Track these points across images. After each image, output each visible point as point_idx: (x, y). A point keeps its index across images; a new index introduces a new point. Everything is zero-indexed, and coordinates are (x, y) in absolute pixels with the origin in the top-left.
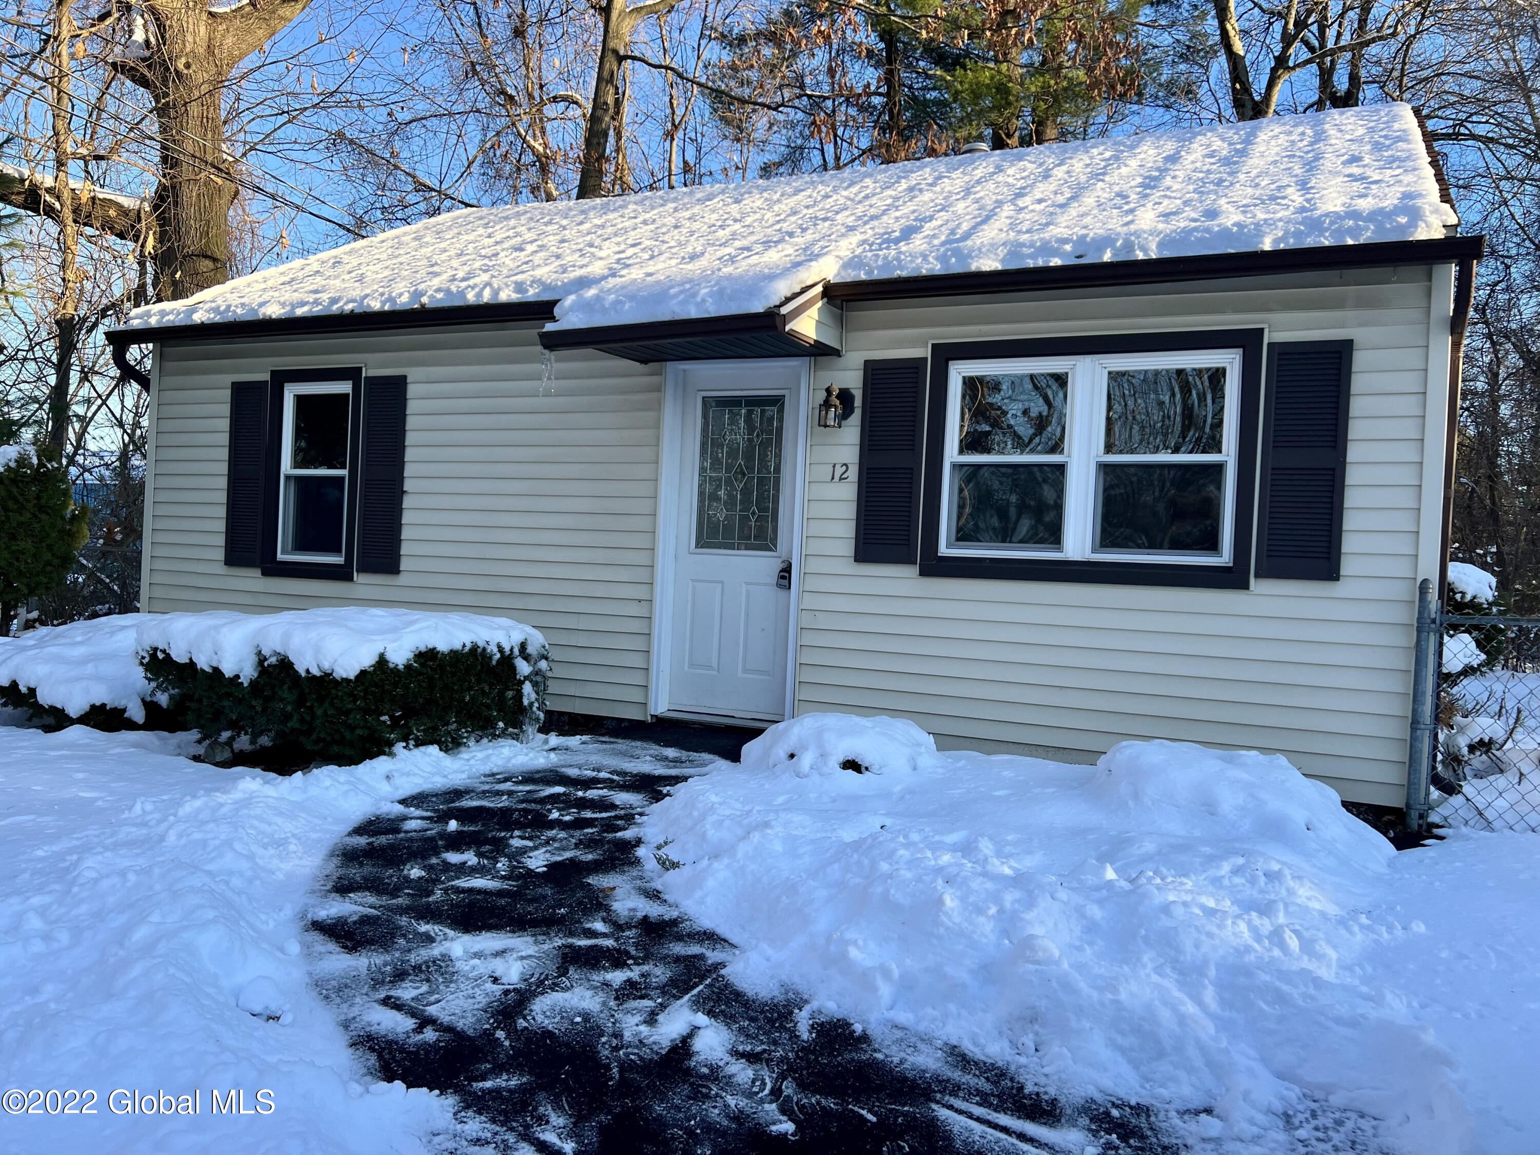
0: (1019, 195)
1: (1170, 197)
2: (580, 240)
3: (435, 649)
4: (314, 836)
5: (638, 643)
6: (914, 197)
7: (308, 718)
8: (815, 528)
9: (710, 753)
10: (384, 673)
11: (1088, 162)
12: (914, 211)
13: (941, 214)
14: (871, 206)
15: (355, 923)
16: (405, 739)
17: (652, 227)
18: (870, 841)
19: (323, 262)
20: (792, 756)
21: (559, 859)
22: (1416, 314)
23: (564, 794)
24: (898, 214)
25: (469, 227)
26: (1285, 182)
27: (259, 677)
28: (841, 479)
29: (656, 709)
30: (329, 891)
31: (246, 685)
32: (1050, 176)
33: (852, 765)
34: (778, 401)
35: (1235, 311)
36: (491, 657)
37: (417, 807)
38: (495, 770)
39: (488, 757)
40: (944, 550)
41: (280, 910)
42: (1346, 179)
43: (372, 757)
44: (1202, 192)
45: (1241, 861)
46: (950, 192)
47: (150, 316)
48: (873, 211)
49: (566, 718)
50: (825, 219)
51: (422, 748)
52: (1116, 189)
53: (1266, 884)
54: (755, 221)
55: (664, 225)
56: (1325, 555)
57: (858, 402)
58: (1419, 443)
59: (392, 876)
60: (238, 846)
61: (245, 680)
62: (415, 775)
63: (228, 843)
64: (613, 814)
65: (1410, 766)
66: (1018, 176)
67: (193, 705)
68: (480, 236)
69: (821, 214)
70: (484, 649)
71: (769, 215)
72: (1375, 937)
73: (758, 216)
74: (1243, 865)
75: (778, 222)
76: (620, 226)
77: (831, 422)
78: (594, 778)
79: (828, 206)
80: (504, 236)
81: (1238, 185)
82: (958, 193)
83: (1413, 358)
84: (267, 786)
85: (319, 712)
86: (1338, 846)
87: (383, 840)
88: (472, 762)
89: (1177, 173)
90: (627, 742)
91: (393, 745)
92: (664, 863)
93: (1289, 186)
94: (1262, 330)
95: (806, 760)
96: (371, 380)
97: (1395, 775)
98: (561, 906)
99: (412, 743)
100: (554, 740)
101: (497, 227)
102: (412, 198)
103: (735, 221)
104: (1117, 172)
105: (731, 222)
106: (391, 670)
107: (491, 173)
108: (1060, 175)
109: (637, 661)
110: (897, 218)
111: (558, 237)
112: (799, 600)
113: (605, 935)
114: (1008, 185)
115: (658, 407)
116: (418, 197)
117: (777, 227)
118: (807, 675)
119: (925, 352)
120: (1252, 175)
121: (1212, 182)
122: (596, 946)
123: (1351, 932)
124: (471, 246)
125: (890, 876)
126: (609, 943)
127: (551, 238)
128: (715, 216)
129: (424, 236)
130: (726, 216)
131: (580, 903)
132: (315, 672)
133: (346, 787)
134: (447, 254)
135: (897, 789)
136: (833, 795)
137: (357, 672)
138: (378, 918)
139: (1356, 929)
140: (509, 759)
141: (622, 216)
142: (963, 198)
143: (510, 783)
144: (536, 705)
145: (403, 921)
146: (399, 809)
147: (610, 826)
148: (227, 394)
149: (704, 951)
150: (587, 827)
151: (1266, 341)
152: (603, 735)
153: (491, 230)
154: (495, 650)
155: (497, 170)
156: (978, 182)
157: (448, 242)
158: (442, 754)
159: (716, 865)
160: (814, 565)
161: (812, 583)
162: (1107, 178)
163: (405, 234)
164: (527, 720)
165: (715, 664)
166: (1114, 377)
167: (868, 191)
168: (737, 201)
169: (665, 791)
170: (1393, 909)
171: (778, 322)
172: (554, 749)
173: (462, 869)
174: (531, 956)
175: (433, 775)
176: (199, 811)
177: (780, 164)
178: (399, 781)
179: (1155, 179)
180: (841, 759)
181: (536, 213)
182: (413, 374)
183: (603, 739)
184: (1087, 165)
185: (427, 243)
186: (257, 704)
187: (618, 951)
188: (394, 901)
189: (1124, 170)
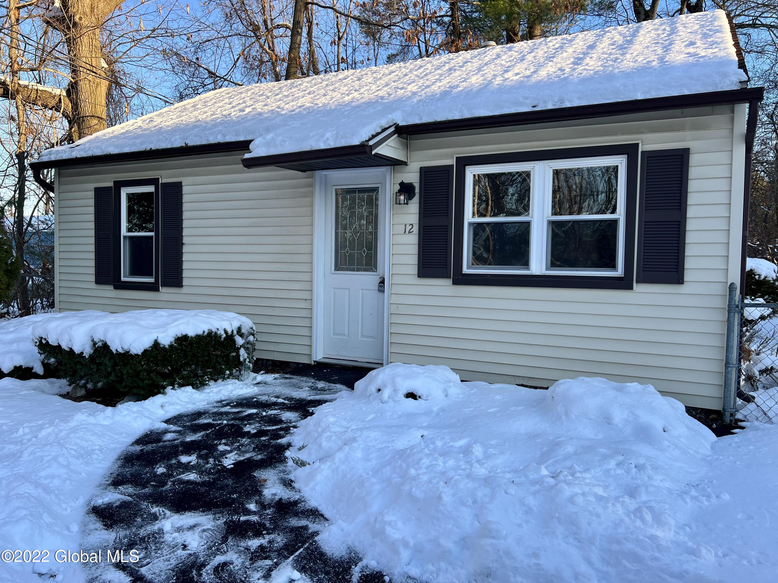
0: (506, 71)
1: (587, 70)
2: (274, 105)
3: (186, 335)
4: (113, 446)
5: (306, 323)
6: (451, 74)
7: (119, 375)
8: (397, 259)
9: (341, 384)
10: (157, 350)
11: (546, 50)
12: (449, 83)
13: (463, 83)
14: (427, 80)
15: (117, 507)
16: (172, 384)
17: (312, 96)
18: (409, 451)
19: (144, 121)
20: (379, 390)
21: (242, 458)
22: (725, 132)
23: (256, 414)
24: (440, 84)
25: (221, 99)
26: (652, 59)
27: (94, 353)
28: (409, 232)
29: (316, 358)
30: (109, 485)
31: (87, 357)
32: (524, 59)
33: (411, 395)
34: (375, 190)
35: (623, 134)
36: (220, 337)
37: (175, 424)
38: (223, 398)
39: (219, 391)
40: (465, 270)
41: (77, 500)
42: (686, 55)
43: (154, 394)
44: (605, 66)
45: (621, 458)
46: (470, 70)
47: (50, 155)
48: (428, 83)
49: (270, 363)
50: (402, 89)
51: (183, 389)
52: (559, 66)
53: (636, 473)
54: (365, 90)
55: (319, 94)
56: (676, 270)
57: (417, 190)
58: (728, 205)
59: (147, 472)
60: (61, 459)
61: (86, 355)
62: (177, 404)
63: (55, 458)
64: (279, 427)
65: (725, 387)
66: (507, 60)
67: (62, 368)
68: (226, 103)
69: (400, 86)
70: (216, 333)
71: (374, 87)
72: (700, 504)
73: (368, 88)
74: (623, 461)
75: (378, 91)
76: (296, 96)
77: (402, 202)
78: (275, 402)
79: (405, 81)
80: (237, 103)
81: (625, 61)
82: (474, 71)
83: (723, 157)
84: (91, 417)
85: (125, 372)
86: (682, 440)
87: (149, 447)
88: (211, 394)
89: (593, 55)
90: (299, 377)
91: (166, 388)
92: (297, 463)
93: (654, 61)
94: (638, 144)
95: (386, 393)
96: (164, 185)
97: (717, 393)
98: (235, 492)
99: (176, 386)
100: (260, 377)
101: (235, 98)
102: (207, 81)
103: (356, 91)
104: (560, 56)
105: (353, 92)
106: (162, 348)
107: (248, 66)
108: (530, 59)
109: (305, 332)
110: (439, 86)
111: (264, 103)
112: (389, 299)
113: (254, 513)
114: (502, 65)
115: (311, 195)
116: (211, 81)
117: (376, 94)
118: (394, 339)
119: (453, 162)
120: (634, 55)
121: (612, 60)
122: (248, 521)
123: (686, 503)
124: (219, 110)
125: (414, 479)
126: (254, 518)
127: (260, 104)
128: (346, 88)
129: (197, 105)
130: (351, 88)
131: (246, 490)
132: (120, 350)
133: (136, 415)
134: (206, 114)
135: (435, 409)
136: (400, 413)
137: (142, 351)
138: (131, 503)
139: (688, 500)
140: (231, 392)
141: (299, 90)
142: (476, 74)
143: (228, 407)
144: (248, 360)
145: (144, 505)
146: (164, 426)
147: (276, 435)
148: (92, 194)
149: (308, 523)
150: (263, 436)
151: (640, 151)
152: (287, 373)
153: (231, 100)
154: (223, 333)
155: (251, 65)
156: (486, 64)
157: (209, 107)
158: (194, 390)
159: (323, 466)
160: (396, 279)
161: (395, 289)
162: (555, 60)
163: (189, 104)
164: (243, 368)
165: (346, 333)
166: (557, 173)
167: (428, 71)
168: (359, 79)
169: (311, 411)
170: (711, 482)
171: (368, 150)
172: (258, 383)
173: (187, 467)
174: (208, 529)
175: (188, 403)
176: (49, 434)
177: (397, 55)
178: (168, 408)
179: (581, 59)
180: (405, 392)
181: (257, 89)
182: (185, 181)
183: (287, 376)
184: (546, 52)
185: (198, 108)
186: (94, 367)
187: (259, 524)
188: (143, 491)
189: (565, 55)
